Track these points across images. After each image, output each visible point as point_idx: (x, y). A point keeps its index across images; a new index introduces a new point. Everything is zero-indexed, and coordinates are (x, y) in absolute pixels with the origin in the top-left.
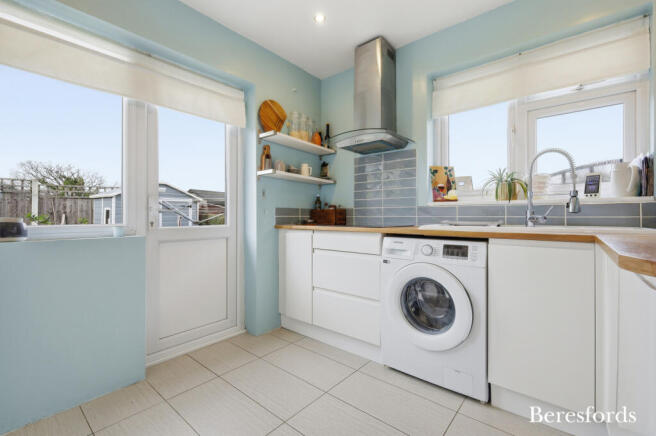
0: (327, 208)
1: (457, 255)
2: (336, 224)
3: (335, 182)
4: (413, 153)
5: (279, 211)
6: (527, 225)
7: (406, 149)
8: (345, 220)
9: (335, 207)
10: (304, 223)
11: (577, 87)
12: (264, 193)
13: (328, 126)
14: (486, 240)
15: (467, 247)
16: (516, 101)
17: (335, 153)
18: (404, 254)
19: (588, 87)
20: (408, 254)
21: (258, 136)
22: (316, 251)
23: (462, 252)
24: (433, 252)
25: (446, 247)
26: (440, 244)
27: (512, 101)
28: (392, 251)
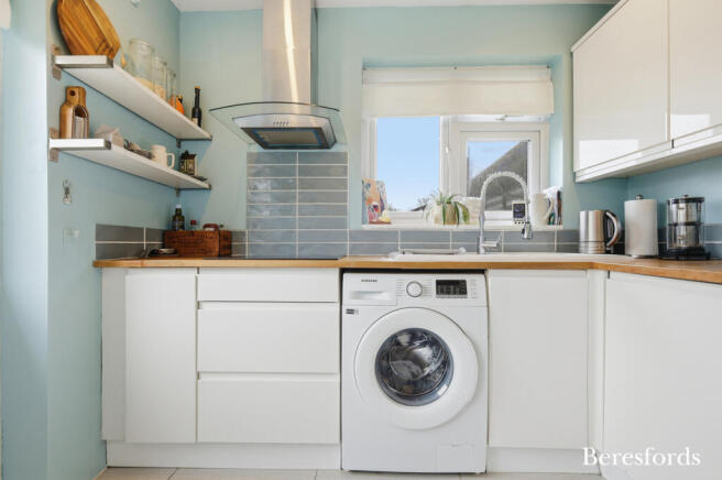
0: (199, 228)
1: (455, 293)
2: (221, 256)
3: (210, 188)
4: (342, 157)
5: (102, 230)
6: (478, 251)
7: (333, 150)
8: (230, 247)
9: (215, 226)
10: (154, 254)
11: (500, 116)
12: (67, 191)
13: (197, 91)
14: (482, 271)
15: (464, 281)
16: (450, 117)
17: (210, 140)
18: (378, 297)
19: (507, 119)
20: (385, 297)
21: (53, 59)
22: (204, 305)
23: (458, 289)
24: (423, 292)
25: (439, 283)
26: (430, 281)
27: (446, 117)
28: (358, 294)
